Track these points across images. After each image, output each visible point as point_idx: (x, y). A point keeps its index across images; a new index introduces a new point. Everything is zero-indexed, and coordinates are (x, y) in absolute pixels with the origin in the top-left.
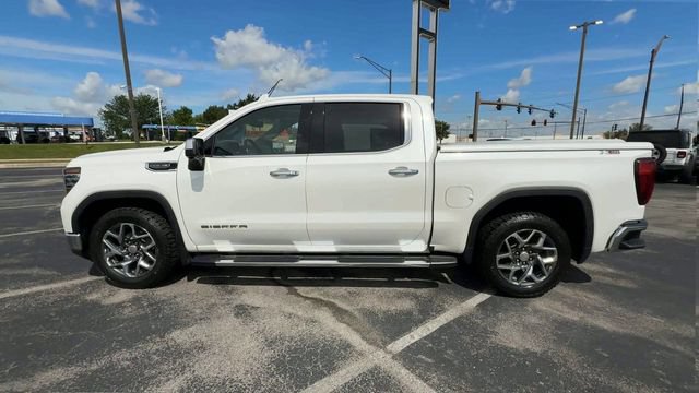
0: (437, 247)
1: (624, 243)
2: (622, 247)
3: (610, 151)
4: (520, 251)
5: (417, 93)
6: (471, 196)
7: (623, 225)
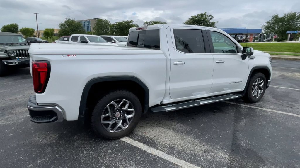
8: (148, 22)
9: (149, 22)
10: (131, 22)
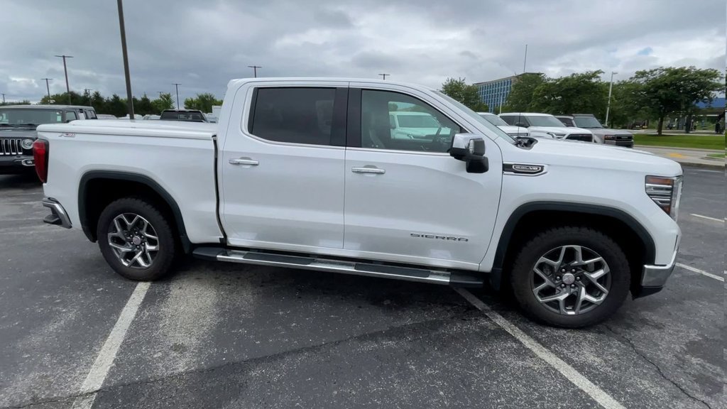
8: (648, 70)
9: (651, 71)
10: (594, 75)
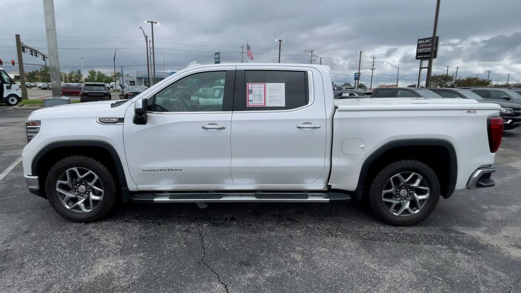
0: (334, 186)
1: (480, 182)
2: (478, 186)
3: (469, 111)
4: (401, 188)
5: (321, 64)
6: (362, 146)
7: (479, 169)
